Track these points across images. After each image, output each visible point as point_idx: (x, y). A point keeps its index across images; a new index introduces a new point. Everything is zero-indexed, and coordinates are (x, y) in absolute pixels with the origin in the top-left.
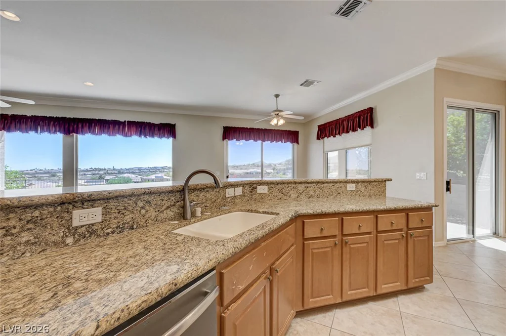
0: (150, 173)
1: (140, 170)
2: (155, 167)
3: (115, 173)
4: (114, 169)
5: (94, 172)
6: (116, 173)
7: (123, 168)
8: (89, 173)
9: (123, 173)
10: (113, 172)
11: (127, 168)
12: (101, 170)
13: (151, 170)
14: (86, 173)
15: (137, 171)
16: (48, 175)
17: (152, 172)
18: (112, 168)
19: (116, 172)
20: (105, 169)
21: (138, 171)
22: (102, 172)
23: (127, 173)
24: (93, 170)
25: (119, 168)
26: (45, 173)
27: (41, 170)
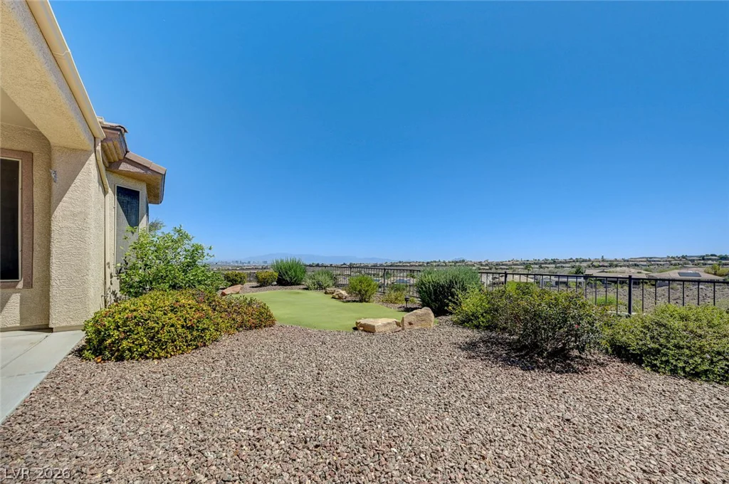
0: (672, 267)
1: (650, 261)
2: (683, 257)
3: (604, 266)
4: (603, 261)
5: (574, 264)
6: (606, 266)
7: (619, 258)
8: (567, 265)
9: (616, 266)
10: (601, 264)
11: (626, 259)
12: (585, 261)
13: (673, 262)
14: (564, 265)
15: (642, 263)
16: (522, 267)
17: (675, 265)
18: (600, 258)
19: (606, 264)
20: (590, 260)
21: (645, 263)
22: (585, 264)
23: (625, 266)
24: (574, 261)
25: (613, 259)
26: (521, 264)
27: (517, 261)
